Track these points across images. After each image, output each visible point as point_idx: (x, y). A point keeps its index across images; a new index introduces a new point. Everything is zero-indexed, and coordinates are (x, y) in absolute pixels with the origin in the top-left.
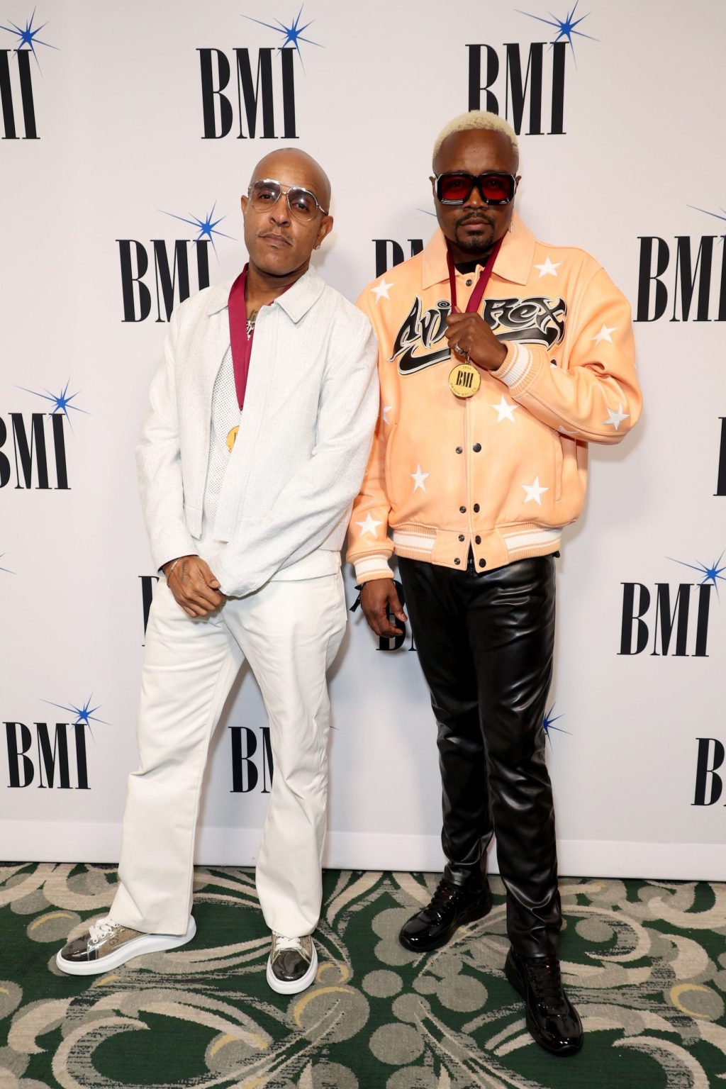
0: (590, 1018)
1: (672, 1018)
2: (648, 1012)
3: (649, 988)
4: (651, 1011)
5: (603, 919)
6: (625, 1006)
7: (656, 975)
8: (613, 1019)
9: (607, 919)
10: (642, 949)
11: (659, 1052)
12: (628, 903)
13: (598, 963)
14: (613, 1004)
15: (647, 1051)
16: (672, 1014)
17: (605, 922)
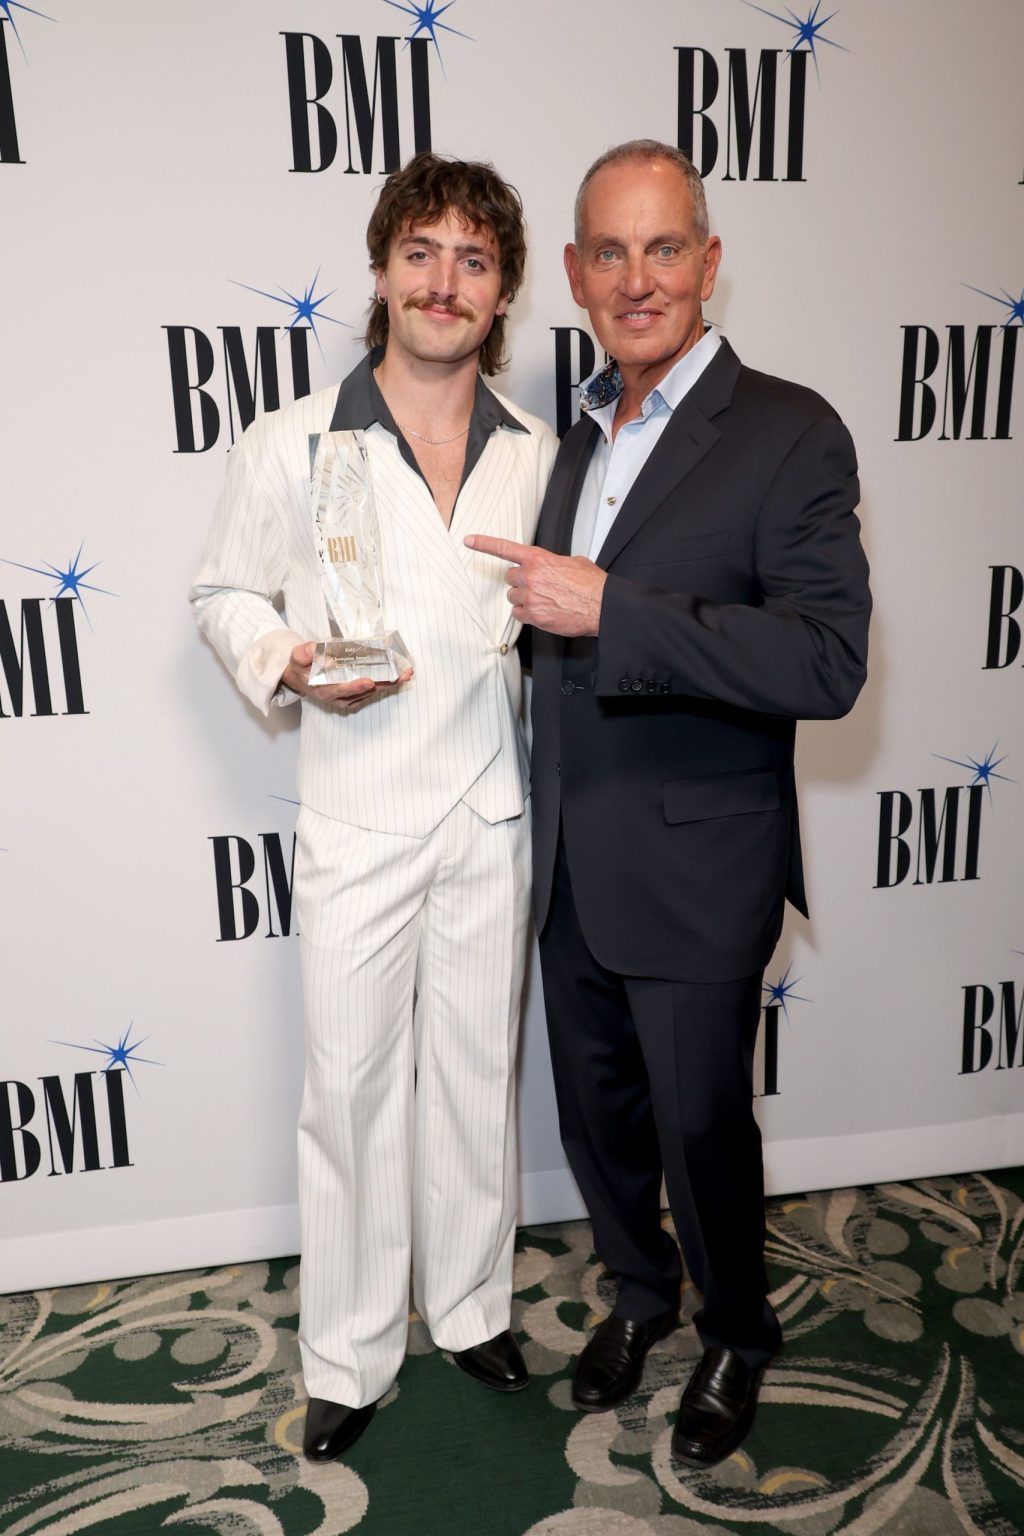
0: (144, 1487)
1: (265, 1463)
2: (234, 1460)
3: (250, 1422)
4: (241, 1457)
5: (217, 1326)
6: (202, 1458)
7: (266, 1400)
8: (178, 1481)
9: (227, 1325)
10: (260, 1363)
11: (229, 1519)
12: (265, 1295)
13: (186, 1398)
14: (184, 1458)
15: (211, 1522)
16: (270, 1455)
17: (219, 1330)
